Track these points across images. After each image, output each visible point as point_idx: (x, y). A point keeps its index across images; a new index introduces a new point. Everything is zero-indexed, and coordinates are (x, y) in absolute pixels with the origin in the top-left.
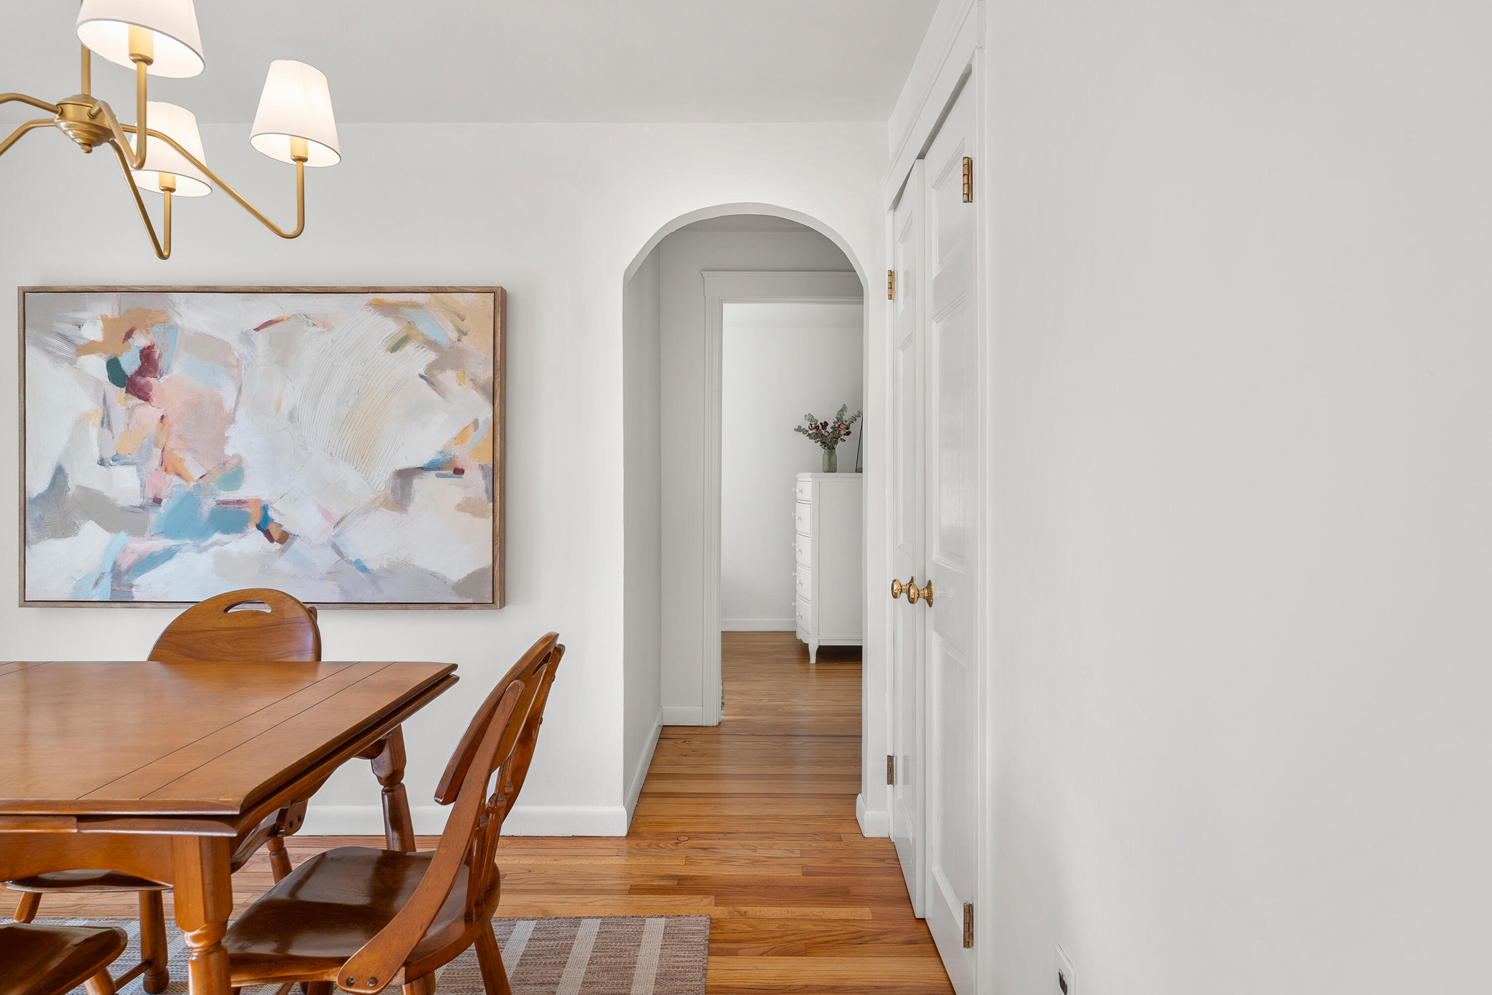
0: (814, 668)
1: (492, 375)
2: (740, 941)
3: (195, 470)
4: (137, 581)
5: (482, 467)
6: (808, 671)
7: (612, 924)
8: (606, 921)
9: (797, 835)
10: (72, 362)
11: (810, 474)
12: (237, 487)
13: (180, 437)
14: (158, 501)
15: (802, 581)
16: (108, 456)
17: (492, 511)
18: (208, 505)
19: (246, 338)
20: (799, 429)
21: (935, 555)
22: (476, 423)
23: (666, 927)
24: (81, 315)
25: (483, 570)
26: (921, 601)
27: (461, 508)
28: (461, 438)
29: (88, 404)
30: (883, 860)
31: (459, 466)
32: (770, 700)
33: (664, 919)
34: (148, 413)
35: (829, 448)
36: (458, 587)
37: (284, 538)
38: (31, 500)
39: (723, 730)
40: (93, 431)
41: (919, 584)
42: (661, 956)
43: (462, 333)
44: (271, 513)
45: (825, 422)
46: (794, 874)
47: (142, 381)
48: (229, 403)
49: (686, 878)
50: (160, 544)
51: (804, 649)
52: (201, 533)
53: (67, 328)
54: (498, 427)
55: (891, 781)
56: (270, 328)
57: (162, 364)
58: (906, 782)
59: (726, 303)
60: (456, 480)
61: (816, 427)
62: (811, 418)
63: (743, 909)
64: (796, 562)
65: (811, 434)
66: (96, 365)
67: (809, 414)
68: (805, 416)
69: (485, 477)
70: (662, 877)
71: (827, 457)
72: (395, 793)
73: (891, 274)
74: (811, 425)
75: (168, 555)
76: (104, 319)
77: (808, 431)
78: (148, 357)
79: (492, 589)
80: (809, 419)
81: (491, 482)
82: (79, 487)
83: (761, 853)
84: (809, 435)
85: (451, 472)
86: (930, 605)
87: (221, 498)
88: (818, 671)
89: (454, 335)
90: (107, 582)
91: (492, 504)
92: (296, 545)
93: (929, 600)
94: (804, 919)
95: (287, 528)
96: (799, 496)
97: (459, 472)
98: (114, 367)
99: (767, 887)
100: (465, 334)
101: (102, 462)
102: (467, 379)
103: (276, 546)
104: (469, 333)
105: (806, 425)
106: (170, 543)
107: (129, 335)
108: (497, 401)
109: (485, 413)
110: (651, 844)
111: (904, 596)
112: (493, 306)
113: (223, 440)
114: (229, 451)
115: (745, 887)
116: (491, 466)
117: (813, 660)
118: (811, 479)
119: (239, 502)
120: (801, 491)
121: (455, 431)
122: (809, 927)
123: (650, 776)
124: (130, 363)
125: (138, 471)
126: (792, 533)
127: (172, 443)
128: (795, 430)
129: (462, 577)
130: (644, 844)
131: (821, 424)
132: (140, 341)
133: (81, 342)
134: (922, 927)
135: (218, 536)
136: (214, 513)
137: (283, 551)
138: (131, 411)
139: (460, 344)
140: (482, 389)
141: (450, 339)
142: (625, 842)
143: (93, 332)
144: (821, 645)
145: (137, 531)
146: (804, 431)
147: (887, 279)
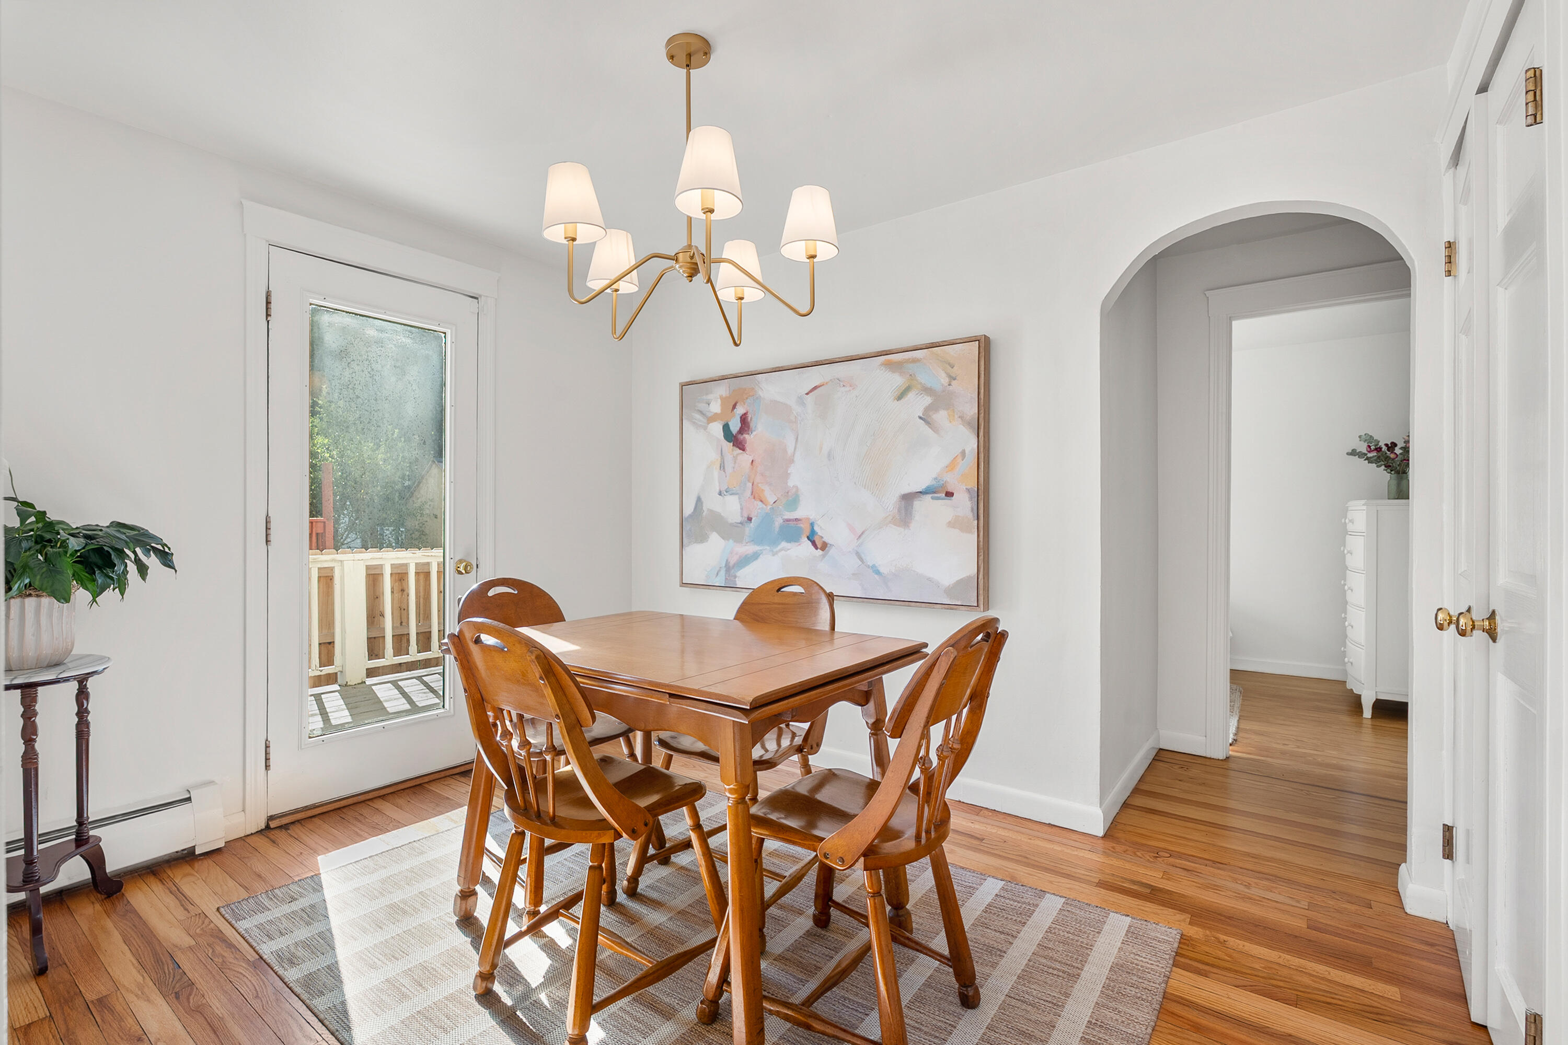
0: (1370, 722)
1: (977, 411)
2: (1213, 966)
3: (771, 499)
4: (739, 574)
5: (968, 490)
6: (1360, 725)
7: (1075, 906)
8: (1068, 901)
9: (1308, 886)
10: (705, 428)
11: (1363, 502)
12: (795, 509)
13: (762, 475)
14: (750, 519)
15: (1352, 624)
16: (723, 489)
17: (976, 527)
18: (778, 522)
19: (801, 401)
20: (1353, 453)
21: (1502, 579)
22: (963, 453)
23: (1130, 926)
24: (710, 397)
25: (969, 578)
26: (1479, 636)
27: (951, 525)
28: (951, 467)
29: (714, 456)
30: (1432, 945)
31: (950, 490)
32: (1298, 747)
33: (1129, 919)
34: (745, 459)
35: (1398, 472)
36: (948, 591)
37: (824, 546)
38: (685, 519)
39: (1232, 765)
40: (716, 473)
41: (1479, 615)
42: (1120, 949)
43: (952, 378)
44: (816, 528)
45: (1392, 443)
46: (1298, 924)
47: (741, 437)
48: (790, 450)
49: (1160, 890)
50: (750, 549)
51: (1356, 704)
52: (774, 542)
53: (702, 406)
54: (982, 456)
55: (1448, 854)
56: (816, 391)
57: (752, 425)
58: (1468, 860)
59: (1235, 320)
60: (947, 501)
61: (1376, 449)
62: (1369, 439)
63: (1223, 937)
64: (1346, 603)
65: (1371, 458)
66: (717, 429)
67: (1365, 435)
68: (1360, 437)
69: (971, 499)
70: (1134, 882)
71: (1394, 482)
72: (879, 737)
73: (1450, 245)
74: (1369, 447)
75: (755, 556)
76: (721, 398)
77: (1367, 454)
78: (744, 419)
79: (976, 594)
80: (1366, 440)
81: (976, 503)
82: (708, 510)
83: (1255, 892)
84: (1367, 459)
85: (944, 495)
86: (1494, 640)
87: (786, 517)
88: (1374, 727)
89: (944, 380)
90: (723, 573)
91: (976, 522)
92: (832, 552)
93: (1492, 635)
94: (1301, 971)
95: (826, 539)
96: (1350, 527)
97: (949, 494)
98: (726, 428)
99: (1256, 926)
100: (955, 379)
101: (720, 494)
102: (956, 416)
103: (819, 552)
104: (958, 378)
105: (1363, 448)
106: (757, 548)
107: (734, 407)
108: (981, 434)
109: (971, 444)
110: (1127, 850)
111: (1453, 627)
112: (977, 352)
113: (786, 475)
114: (791, 483)
115: (1229, 918)
116: (976, 489)
117: (1367, 713)
118: (1365, 508)
119: (796, 520)
120: (1352, 521)
121: (946, 461)
122: (1306, 980)
123: (1136, 791)
124: (735, 426)
125: (739, 498)
126: (1342, 569)
127: (758, 479)
128: (1348, 454)
129: (953, 582)
130: (1119, 848)
131: (1387, 445)
132: (740, 410)
133: (709, 415)
134: (1480, 1034)
135: (784, 544)
136: (781, 527)
137: (824, 556)
138: (735, 458)
139: (951, 388)
140: (969, 424)
141: (942, 385)
142: (1101, 841)
143: (716, 407)
144: (1379, 698)
145: (739, 540)
146: (1361, 455)
147: (1443, 252)
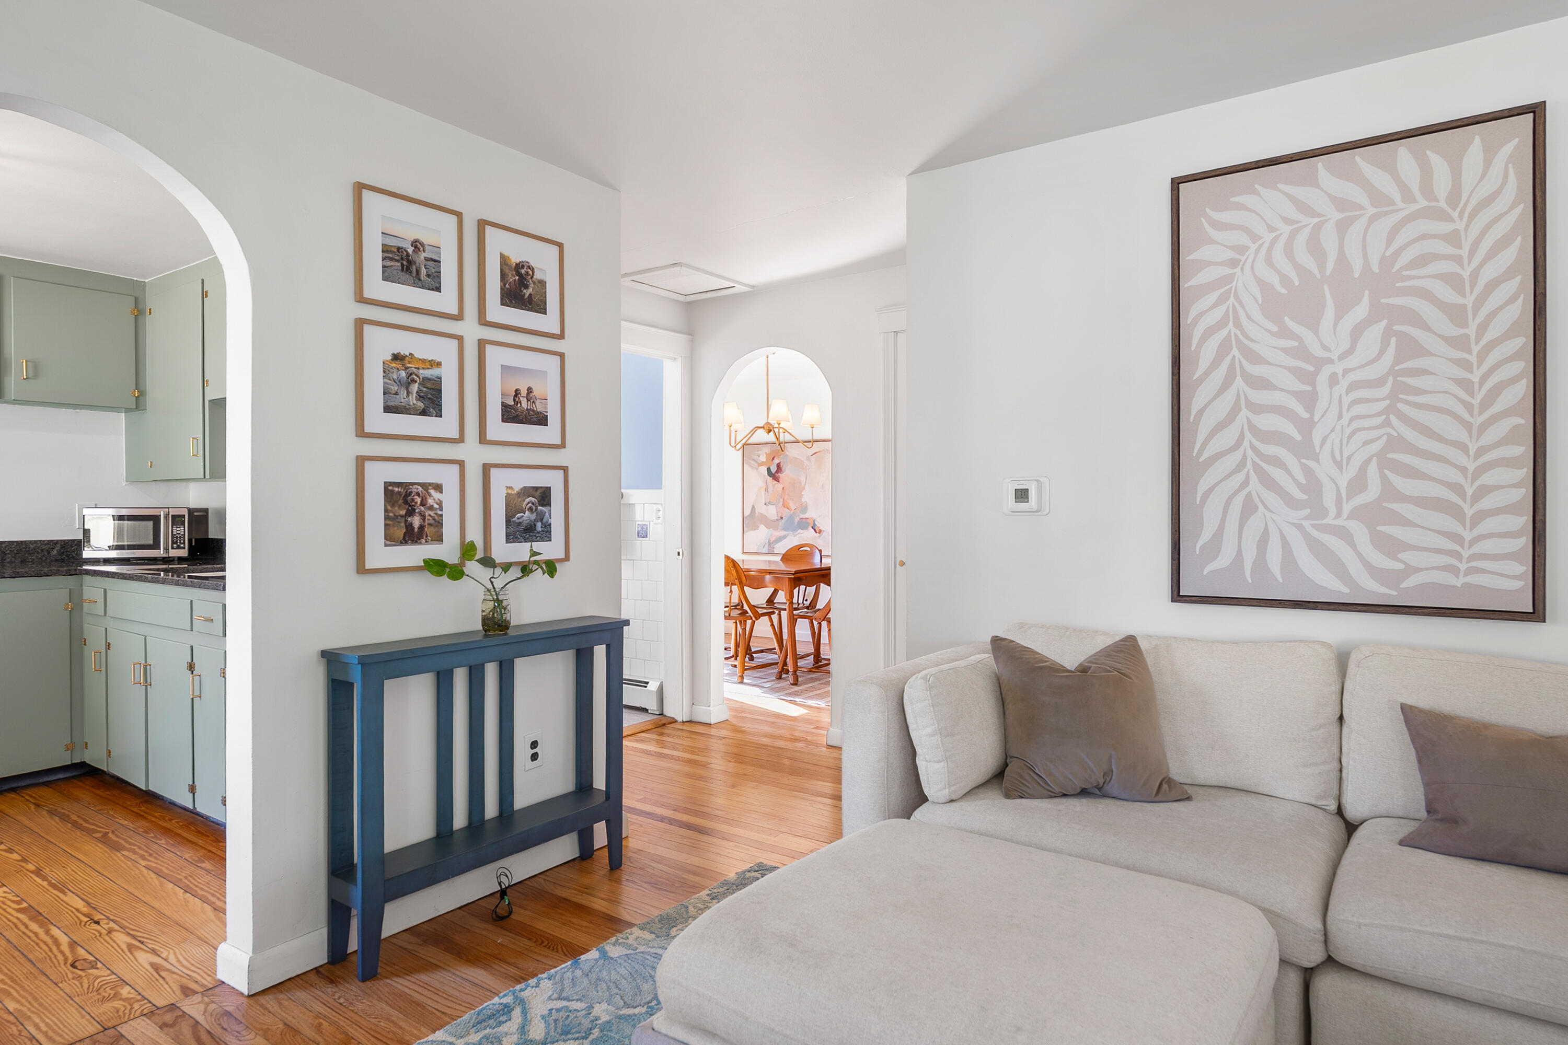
3: (793, 508)
4: (775, 546)
10: (757, 469)
12: (805, 513)
13: (788, 495)
14: (782, 518)
16: (767, 502)
18: (797, 519)
19: (808, 459)
24: (759, 452)
29: (762, 484)
34: (779, 486)
37: (820, 531)
38: (746, 518)
40: (763, 493)
44: (816, 522)
47: (777, 475)
48: (803, 483)
50: (783, 533)
52: (795, 530)
53: (755, 457)
56: (816, 455)
57: (783, 469)
66: (764, 470)
75: (785, 537)
76: (766, 453)
78: (778, 466)
82: (759, 513)
87: (801, 517)
90: (767, 546)
92: (824, 534)
95: (821, 528)
98: (769, 469)
101: (765, 504)
103: (818, 534)
106: (786, 533)
107: (773, 459)
113: (801, 496)
114: (803, 500)
119: (806, 518)
124: (774, 469)
125: (776, 507)
127: (786, 497)
132: (776, 461)
133: (760, 462)
135: (800, 531)
136: (798, 522)
137: (820, 536)
138: (774, 486)
143: (763, 458)
145: (776, 529)
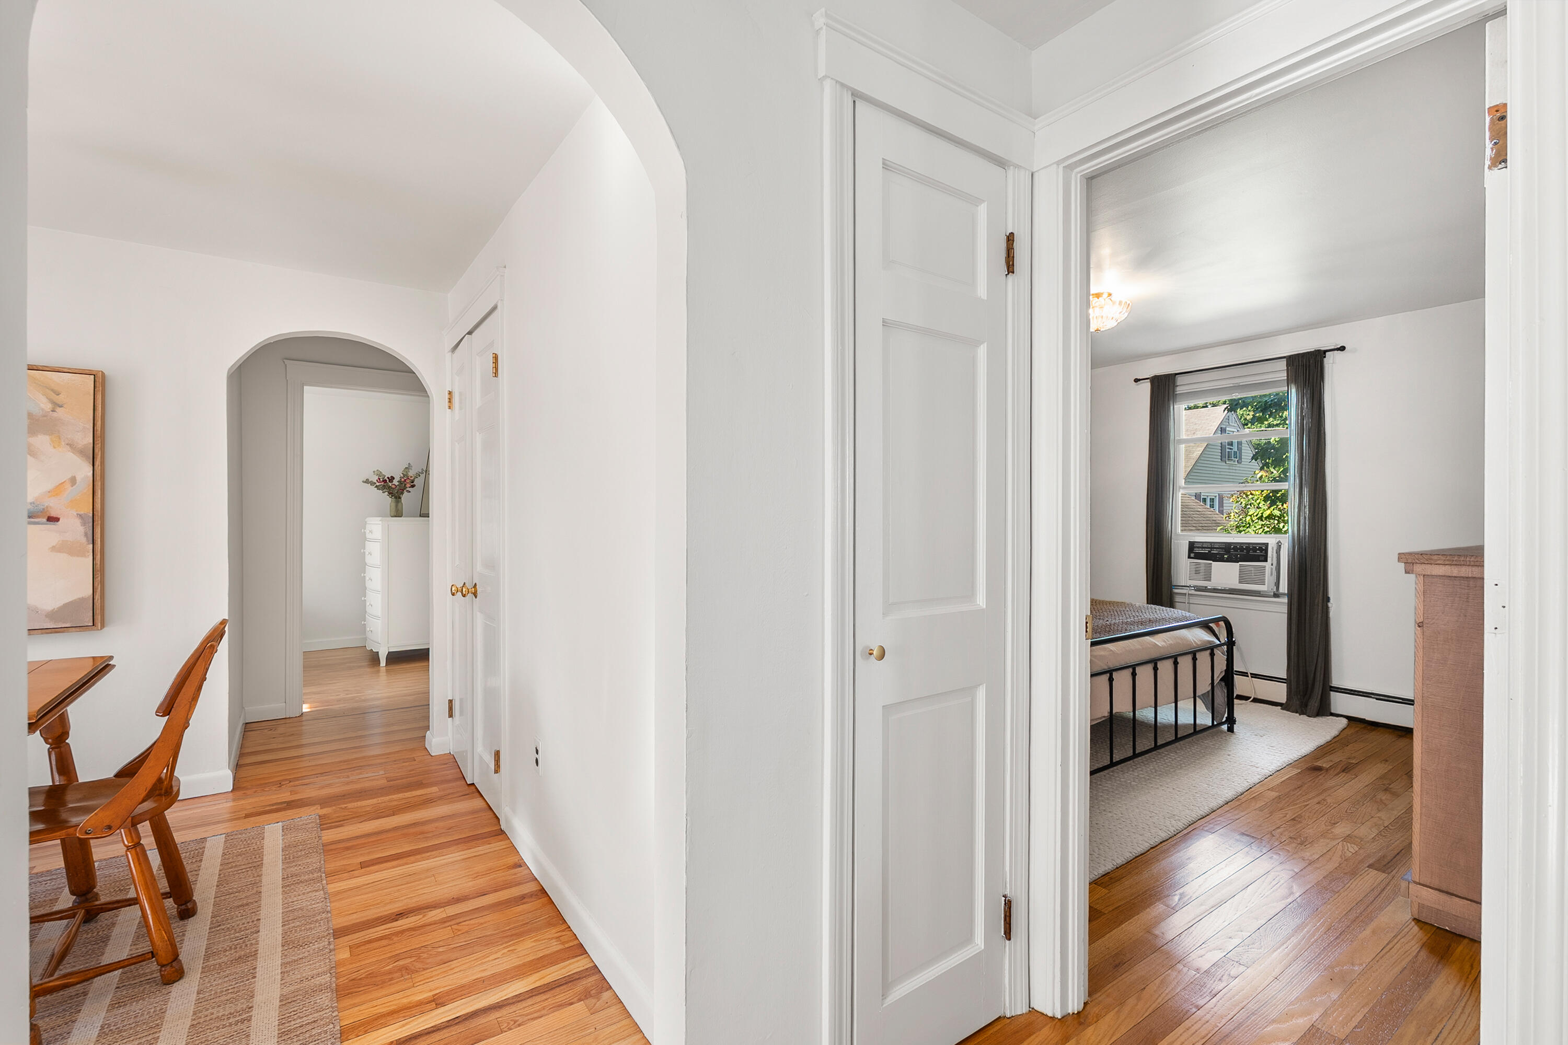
0: (385, 668)
1: (92, 441)
2: (344, 820)
5: (80, 516)
6: (378, 671)
7: (236, 834)
8: (227, 835)
9: (381, 764)
11: (380, 518)
15: (372, 603)
17: (91, 551)
20: (367, 481)
21: (479, 568)
22: (73, 481)
23: (283, 827)
25: (82, 600)
26: (470, 595)
27: (54, 549)
28: (57, 491)
30: (446, 764)
31: (53, 514)
32: (347, 694)
33: (280, 823)
35: (396, 498)
36: (52, 615)
39: (304, 718)
41: (469, 585)
42: (283, 840)
43: (56, 405)
45: (392, 477)
46: (383, 782)
49: (293, 801)
51: (374, 658)
54: (98, 484)
55: (451, 715)
58: (461, 713)
59: (306, 385)
60: (51, 526)
61: (383, 481)
62: (379, 474)
63: (343, 806)
64: (366, 588)
65: (379, 486)
67: (377, 471)
68: (374, 472)
69: (84, 524)
70: (273, 805)
71: (393, 504)
72: (62, 749)
73: (450, 393)
74: (379, 478)
77: (375, 483)
79: (92, 614)
80: (377, 474)
81: (91, 528)
83: (352, 778)
84: (376, 487)
85: (45, 520)
86: (476, 597)
88: (387, 671)
89: (48, 407)
91: (91, 545)
93: (475, 595)
94: (390, 801)
96: (368, 536)
97: (53, 519)
99: (360, 793)
100: (61, 406)
102: (63, 443)
104: (65, 406)
105: (374, 479)
108: (98, 463)
109: (85, 471)
110: (256, 791)
111: (459, 593)
112: (93, 386)
115: (344, 796)
116: (91, 515)
117: (383, 663)
118: (380, 522)
120: (371, 532)
121: (49, 486)
122: (395, 803)
123: (241, 755)
126: (362, 566)
128: (363, 482)
129: (57, 606)
130: (248, 792)
131: (388, 478)
134: (472, 787)
139: (55, 414)
140: (81, 452)
141: (43, 410)
142: (231, 794)
144: (391, 650)
146: (372, 483)
147: (447, 396)
